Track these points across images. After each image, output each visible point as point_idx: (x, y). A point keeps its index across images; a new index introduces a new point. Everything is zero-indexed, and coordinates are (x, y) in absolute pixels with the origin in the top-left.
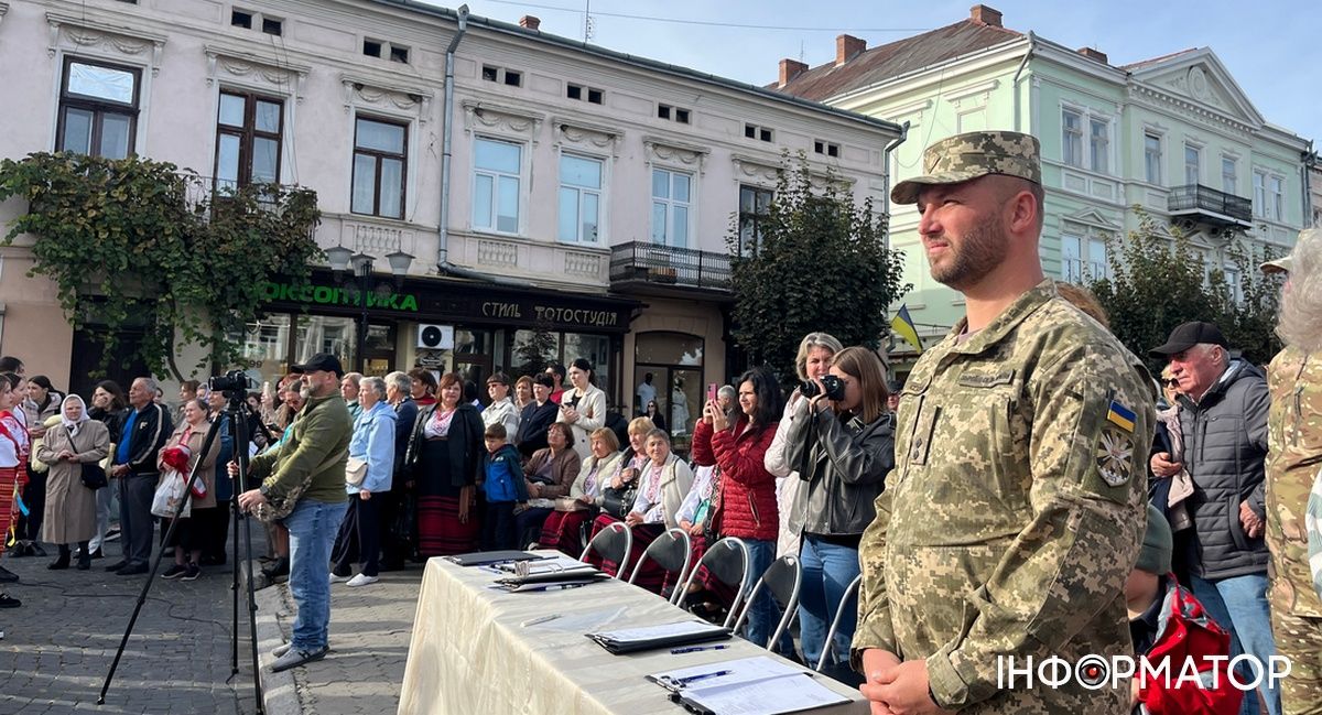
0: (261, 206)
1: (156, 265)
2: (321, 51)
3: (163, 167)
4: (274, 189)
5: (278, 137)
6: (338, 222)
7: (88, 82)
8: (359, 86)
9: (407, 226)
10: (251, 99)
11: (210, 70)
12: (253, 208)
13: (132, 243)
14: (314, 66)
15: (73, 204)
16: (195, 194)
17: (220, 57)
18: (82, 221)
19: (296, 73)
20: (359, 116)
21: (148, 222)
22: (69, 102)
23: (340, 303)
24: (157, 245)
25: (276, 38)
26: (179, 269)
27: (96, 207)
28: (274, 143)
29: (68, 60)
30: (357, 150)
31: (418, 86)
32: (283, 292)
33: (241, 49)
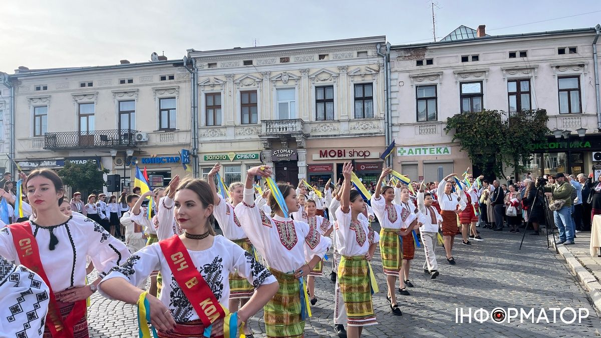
0: (526, 119)
1: (495, 143)
2: (542, 58)
3: (494, 112)
4: (530, 111)
5: (529, 92)
6: (555, 119)
7: (468, 89)
8: (558, 67)
9: (583, 115)
10: (518, 81)
11: (504, 75)
12: (524, 119)
13: (487, 137)
14: (540, 64)
15: (469, 128)
16: (504, 118)
17: (507, 70)
18: (472, 133)
19: (534, 68)
20: (559, 78)
21: (491, 130)
22: (463, 96)
23: (559, 148)
24: (495, 136)
25: (525, 58)
26: (502, 144)
27: (476, 128)
28: (528, 95)
29: (461, 83)
30: (560, 90)
31: (582, 61)
32: (537, 146)
33: (513, 65)
